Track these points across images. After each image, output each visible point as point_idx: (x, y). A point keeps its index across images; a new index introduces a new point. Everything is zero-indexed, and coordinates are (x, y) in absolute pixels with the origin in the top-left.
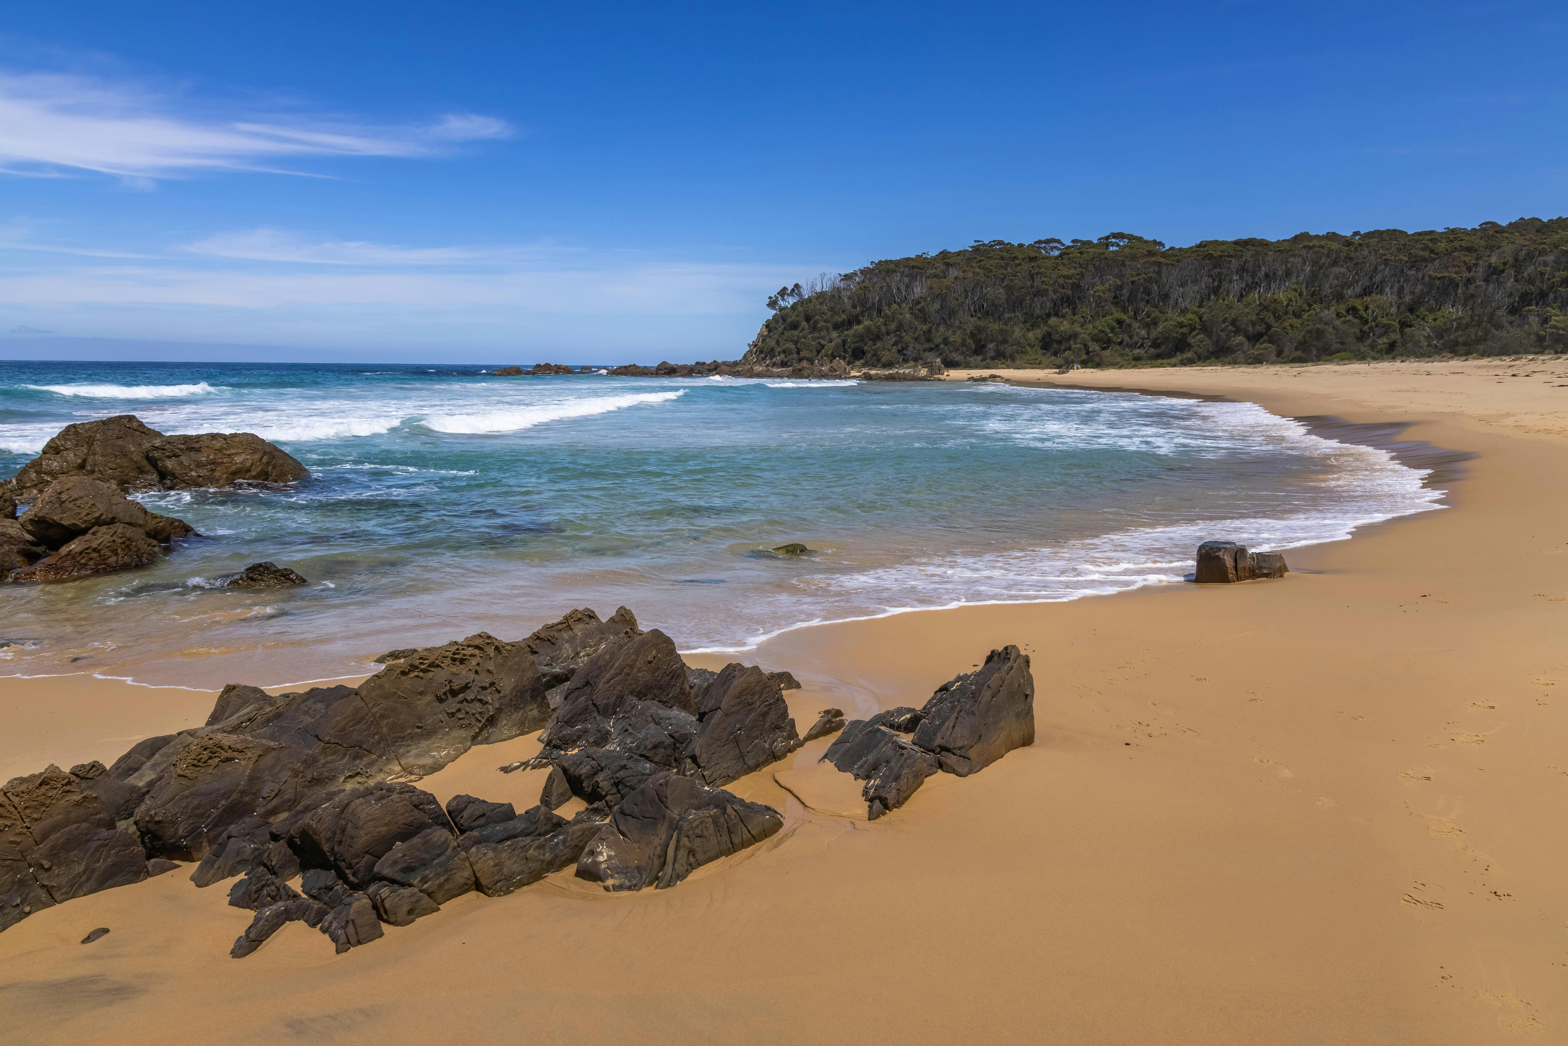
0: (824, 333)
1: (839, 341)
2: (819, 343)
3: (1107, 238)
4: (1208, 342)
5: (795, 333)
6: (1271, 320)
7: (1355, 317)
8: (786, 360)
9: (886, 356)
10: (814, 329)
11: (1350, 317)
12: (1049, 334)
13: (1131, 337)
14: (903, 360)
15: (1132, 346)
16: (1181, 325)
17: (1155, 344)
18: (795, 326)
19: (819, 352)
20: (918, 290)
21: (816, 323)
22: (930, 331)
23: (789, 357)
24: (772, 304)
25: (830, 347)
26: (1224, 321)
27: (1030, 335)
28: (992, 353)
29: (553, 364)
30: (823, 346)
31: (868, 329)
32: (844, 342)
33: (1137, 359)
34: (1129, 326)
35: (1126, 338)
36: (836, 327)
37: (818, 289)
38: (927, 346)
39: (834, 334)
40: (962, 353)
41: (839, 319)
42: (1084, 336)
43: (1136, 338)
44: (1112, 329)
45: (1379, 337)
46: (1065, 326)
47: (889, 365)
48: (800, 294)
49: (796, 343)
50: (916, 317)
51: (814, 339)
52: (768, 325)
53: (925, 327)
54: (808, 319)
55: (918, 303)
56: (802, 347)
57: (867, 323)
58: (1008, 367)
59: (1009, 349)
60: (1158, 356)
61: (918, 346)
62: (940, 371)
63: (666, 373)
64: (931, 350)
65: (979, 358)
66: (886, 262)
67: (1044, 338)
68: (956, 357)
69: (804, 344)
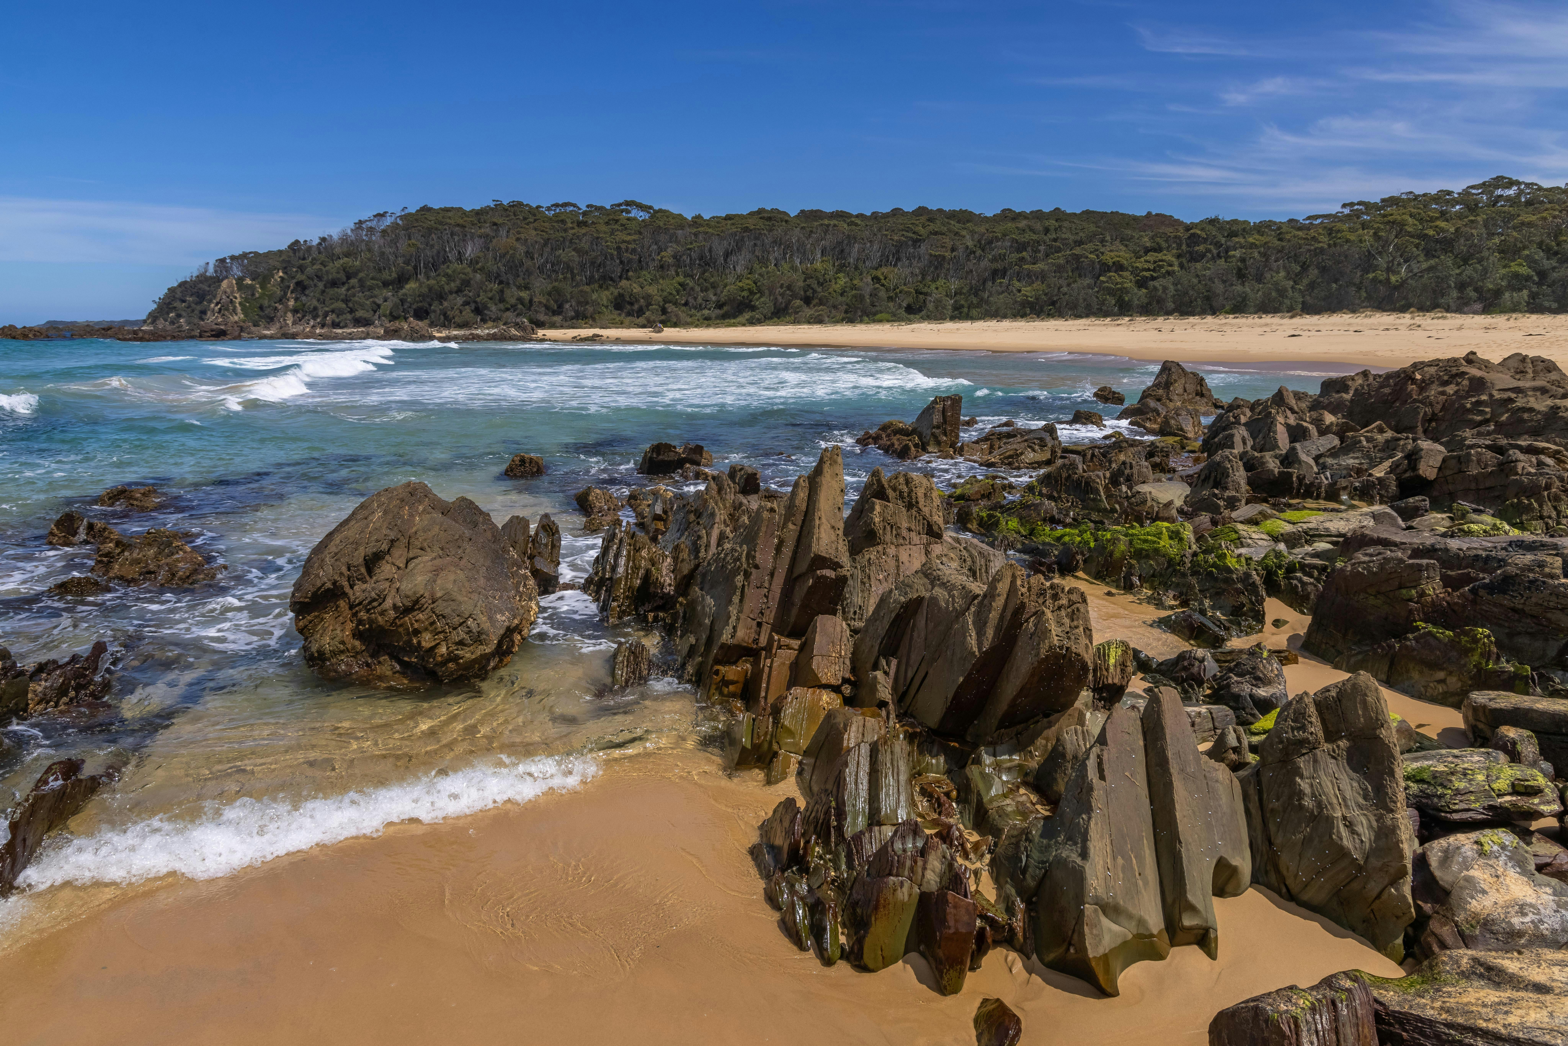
0: (378, 292)
1: (396, 299)
2: (374, 303)
4: (769, 304)
5: (345, 291)
6: (815, 286)
8: (337, 320)
9: (459, 316)
10: (366, 287)
12: (621, 295)
13: (695, 299)
14: (482, 320)
15: (700, 308)
16: (742, 289)
17: (720, 306)
19: (375, 312)
23: (341, 318)
25: (387, 307)
26: (782, 286)
28: (572, 314)
29: (19, 326)
30: (379, 306)
31: (427, 288)
32: (402, 301)
33: (707, 319)
34: (692, 289)
35: (692, 300)
36: (387, 284)
38: (502, 306)
39: (389, 293)
40: (546, 314)
43: (700, 300)
44: (678, 292)
45: (903, 301)
46: (635, 288)
47: (465, 325)
49: (346, 301)
50: (482, 277)
51: (367, 298)
53: (494, 287)
55: (478, 262)
56: (356, 306)
57: (423, 282)
59: (587, 310)
60: (724, 317)
61: (491, 306)
63: (213, 336)
64: (507, 309)
65: (561, 318)
67: (616, 299)
68: (542, 317)
69: (355, 303)
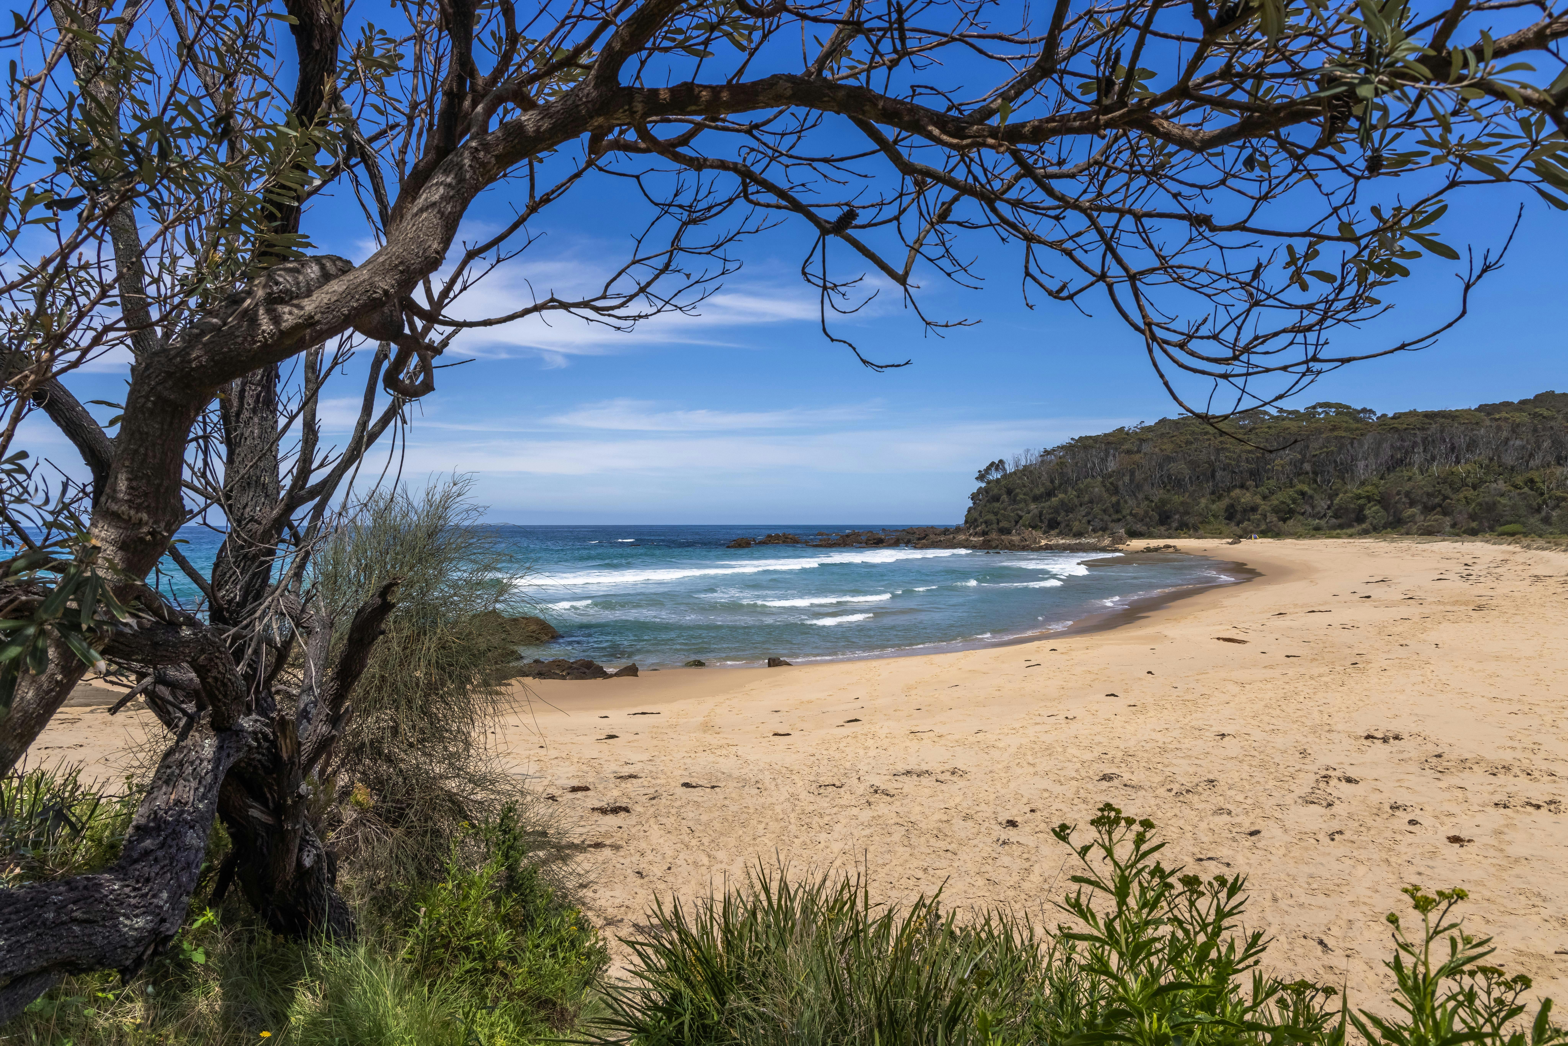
0: (1022, 505)
1: (1036, 511)
2: (1018, 514)
3: (1314, 407)
4: (1382, 513)
5: (997, 505)
6: (1448, 492)
7: (1532, 489)
9: (1076, 526)
10: (1014, 501)
11: (1526, 489)
12: (1232, 506)
13: (1313, 507)
14: (1092, 530)
15: (1314, 517)
16: (1359, 497)
17: (1336, 515)
18: (996, 499)
19: (1017, 522)
20: (1112, 465)
21: (1016, 495)
22: (1118, 503)
23: (988, 528)
24: (981, 477)
25: (1026, 517)
26: (1400, 493)
27: (1214, 507)
28: (1175, 525)
30: (1021, 517)
31: (1062, 502)
32: (1041, 514)
33: (1317, 529)
34: (1311, 497)
35: (1309, 510)
36: (1036, 499)
37: (1023, 463)
38: (1115, 517)
39: (1033, 506)
40: (1147, 525)
41: (1038, 491)
42: (1264, 506)
43: (1318, 509)
44: (1294, 501)
45: (1553, 509)
46: (1246, 498)
47: (1079, 535)
48: (1004, 469)
49: (996, 514)
50: (1107, 490)
51: (1013, 511)
52: (974, 497)
53: (1114, 499)
54: (1009, 492)
55: (1110, 476)
56: (1002, 518)
57: (1061, 496)
58: (1190, 537)
59: (1191, 520)
60: (1341, 527)
61: (1106, 518)
62: (1121, 541)
64: (1118, 521)
65: (1163, 528)
66: (1087, 438)
67: (1227, 509)
68: (1139, 527)
69: (1004, 516)
